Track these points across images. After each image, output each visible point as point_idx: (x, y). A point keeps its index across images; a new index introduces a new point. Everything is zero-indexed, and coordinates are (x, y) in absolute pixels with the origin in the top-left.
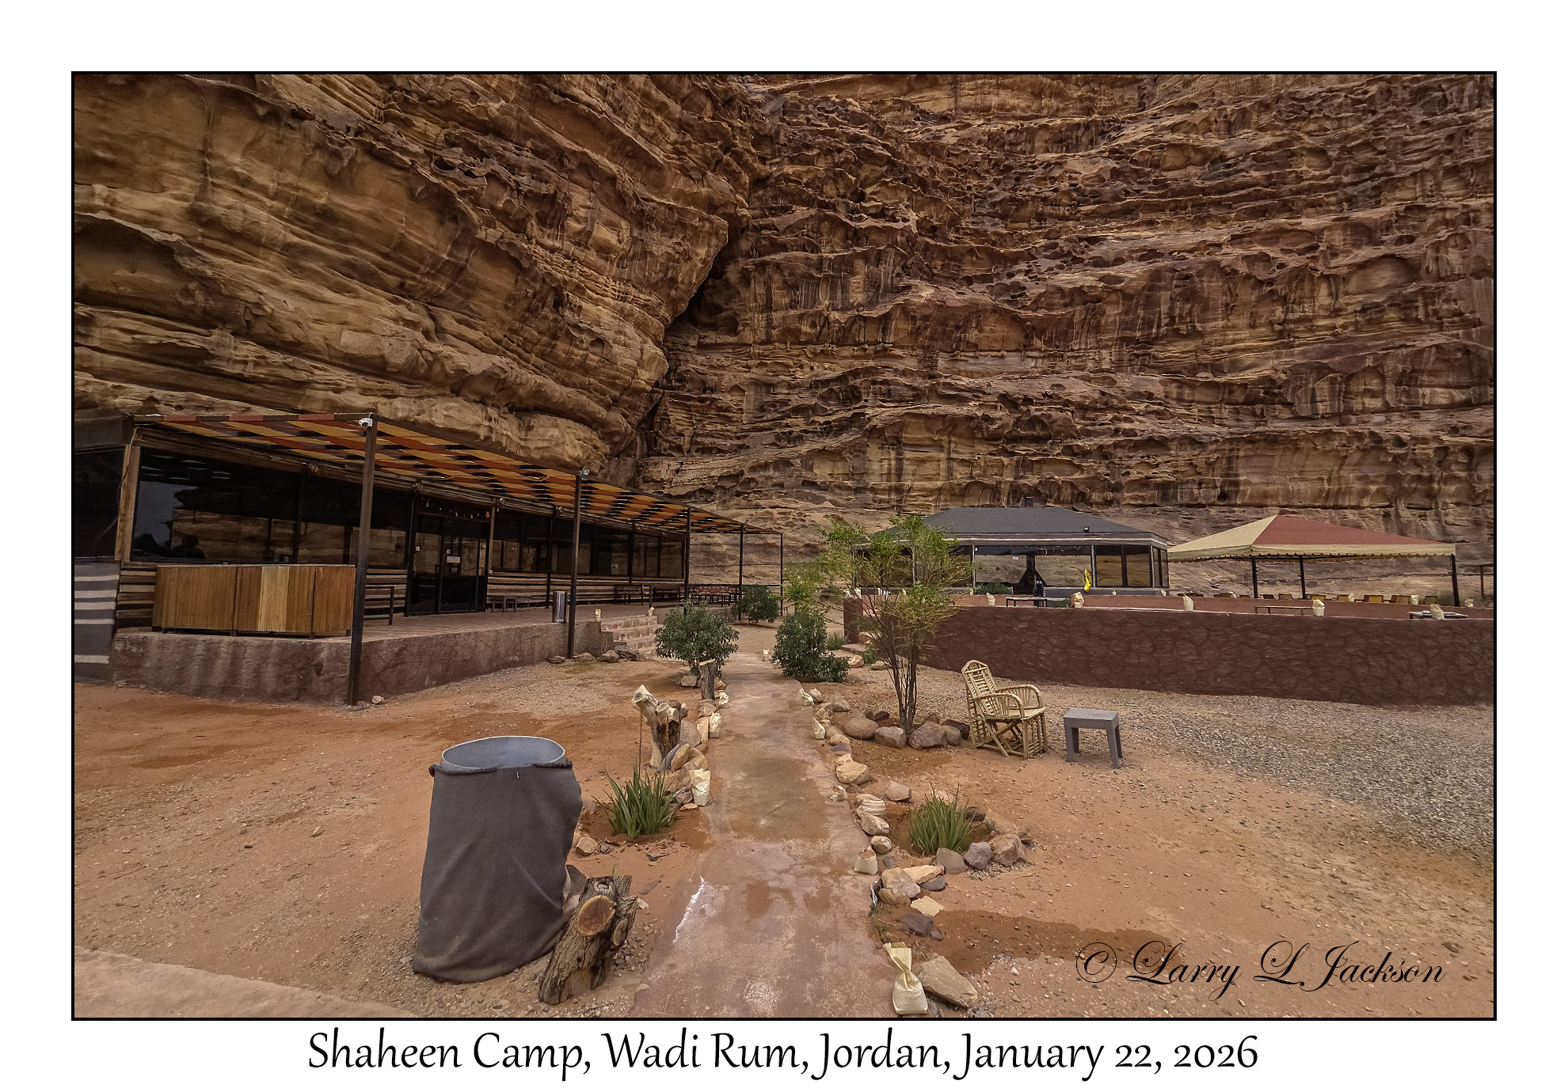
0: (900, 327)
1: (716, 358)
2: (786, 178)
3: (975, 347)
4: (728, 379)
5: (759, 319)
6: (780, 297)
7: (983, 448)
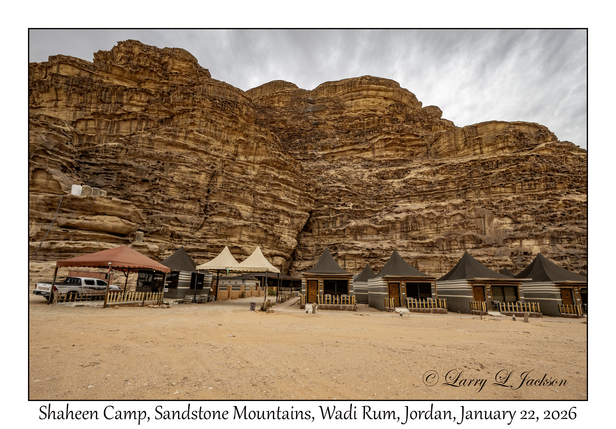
0: (348, 231)
1: (308, 239)
2: (323, 200)
3: (366, 234)
4: (310, 244)
5: (317, 230)
6: (321, 225)
7: (363, 260)
